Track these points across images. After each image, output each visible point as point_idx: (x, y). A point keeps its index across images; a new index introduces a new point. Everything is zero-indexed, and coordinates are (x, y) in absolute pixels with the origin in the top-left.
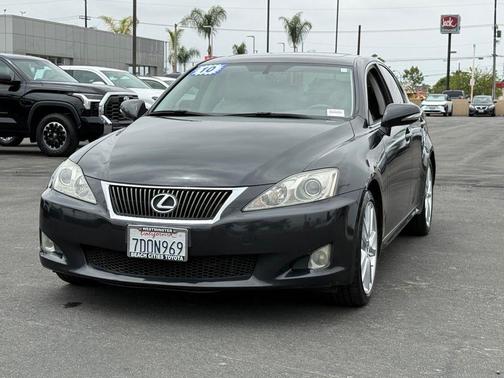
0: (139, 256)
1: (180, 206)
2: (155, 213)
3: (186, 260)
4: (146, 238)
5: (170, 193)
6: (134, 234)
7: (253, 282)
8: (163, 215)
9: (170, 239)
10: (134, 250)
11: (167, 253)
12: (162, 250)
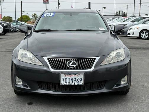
0: (65, 84)
1: (78, 65)
2: (69, 68)
3: (83, 84)
4: (67, 77)
5: (73, 60)
6: (62, 76)
7: (104, 90)
8: (72, 68)
9: (77, 77)
10: (63, 82)
11: (76, 82)
12: (74, 81)
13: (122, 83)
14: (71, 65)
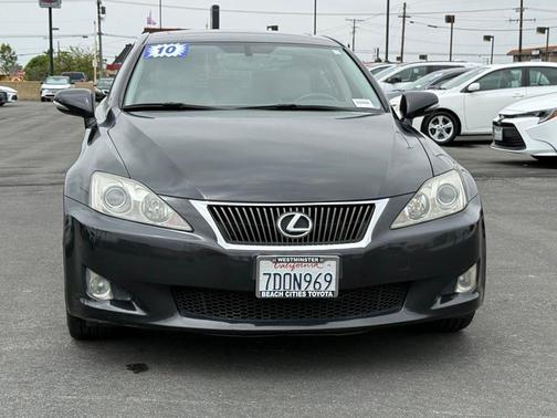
0: (272, 295)
1: (317, 228)
2: (285, 238)
3: (336, 295)
4: (282, 271)
5: (300, 211)
6: (265, 267)
8: (295, 240)
9: (314, 271)
10: (265, 288)
11: (311, 288)
12: (304, 285)
13: (460, 289)
14: (295, 227)
